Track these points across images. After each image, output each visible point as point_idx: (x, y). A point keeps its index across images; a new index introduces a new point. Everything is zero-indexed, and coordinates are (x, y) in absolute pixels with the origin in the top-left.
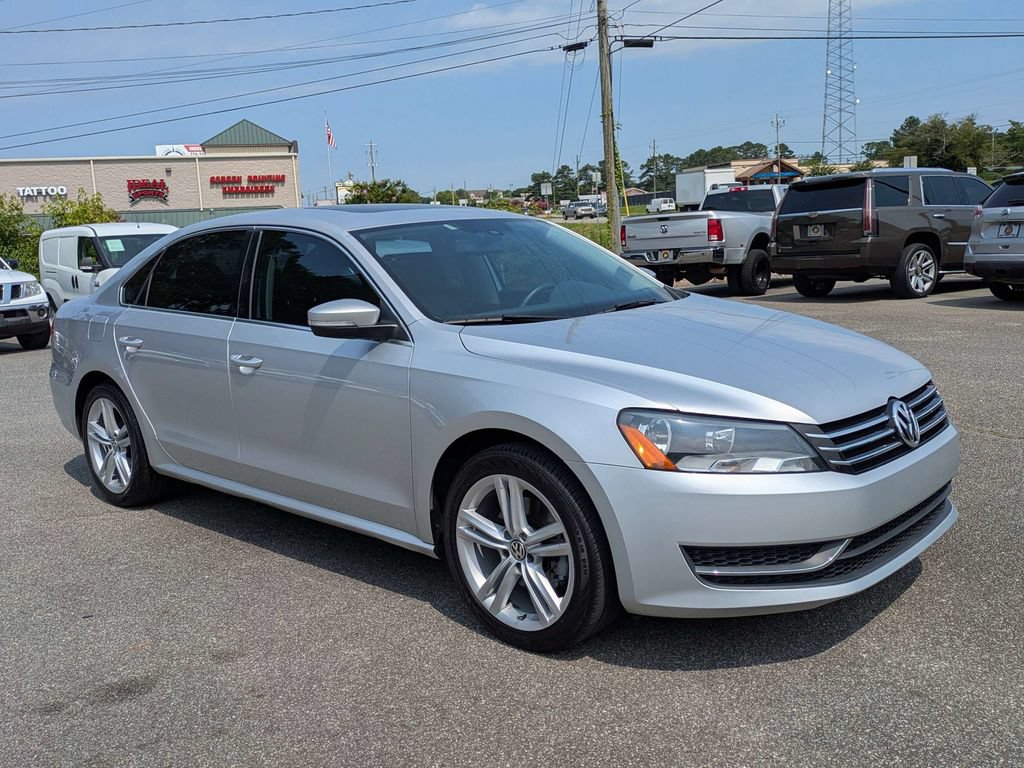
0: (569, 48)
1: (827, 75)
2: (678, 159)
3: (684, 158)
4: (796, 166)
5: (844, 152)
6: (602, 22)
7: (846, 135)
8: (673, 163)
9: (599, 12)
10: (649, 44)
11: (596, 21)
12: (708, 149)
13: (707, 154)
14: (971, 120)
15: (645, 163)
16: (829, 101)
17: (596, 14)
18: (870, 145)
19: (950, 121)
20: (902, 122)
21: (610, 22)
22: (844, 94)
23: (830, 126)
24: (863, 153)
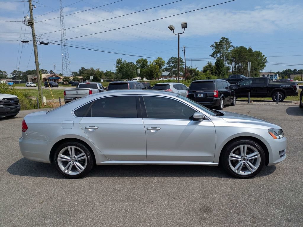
0: (23, 42)
1: (62, 55)
2: (22, 72)
3: (24, 72)
4: (59, 76)
5: (68, 74)
6: (34, 37)
7: (68, 70)
8: (21, 73)
9: (33, 33)
10: (47, 44)
11: (32, 36)
12: (31, 70)
13: (31, 71)
14: (99, 69)
15: (12, 72)
16: (63, 61)
17: (32, 34)
18: (73, 73)
19: (95, 69)
20: (81, 68)
21: (36, 37)
22: (67, 60)
23: (64, 68)
24: (71, 74)
